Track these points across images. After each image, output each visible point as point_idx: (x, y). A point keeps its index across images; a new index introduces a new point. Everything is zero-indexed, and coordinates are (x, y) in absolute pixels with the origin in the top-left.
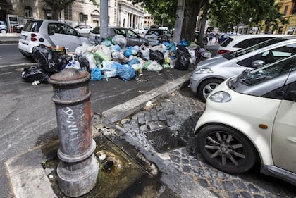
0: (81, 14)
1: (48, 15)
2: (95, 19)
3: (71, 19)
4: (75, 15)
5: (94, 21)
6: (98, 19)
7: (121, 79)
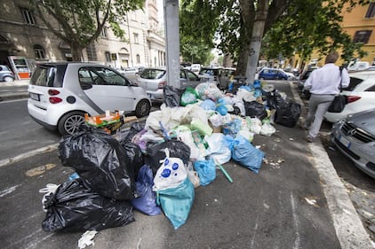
0: (107, 53)
1: (67, 55)
2: (123, 58)
3: (96, 59)
4: (100, 54)
5: (123, 61)
6: (127, 59)
7: (247, 167)
